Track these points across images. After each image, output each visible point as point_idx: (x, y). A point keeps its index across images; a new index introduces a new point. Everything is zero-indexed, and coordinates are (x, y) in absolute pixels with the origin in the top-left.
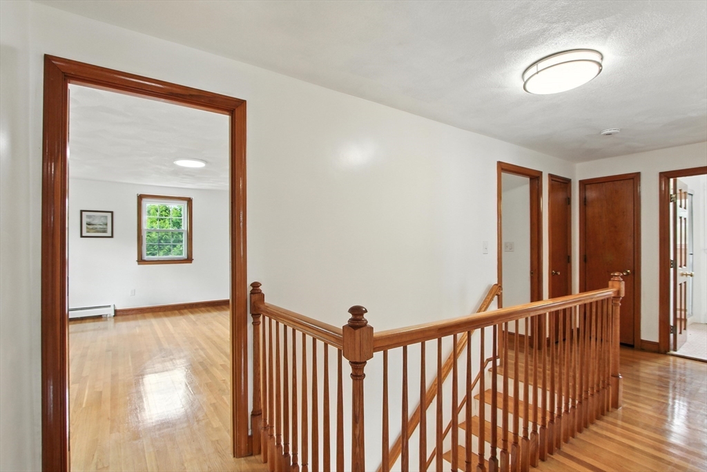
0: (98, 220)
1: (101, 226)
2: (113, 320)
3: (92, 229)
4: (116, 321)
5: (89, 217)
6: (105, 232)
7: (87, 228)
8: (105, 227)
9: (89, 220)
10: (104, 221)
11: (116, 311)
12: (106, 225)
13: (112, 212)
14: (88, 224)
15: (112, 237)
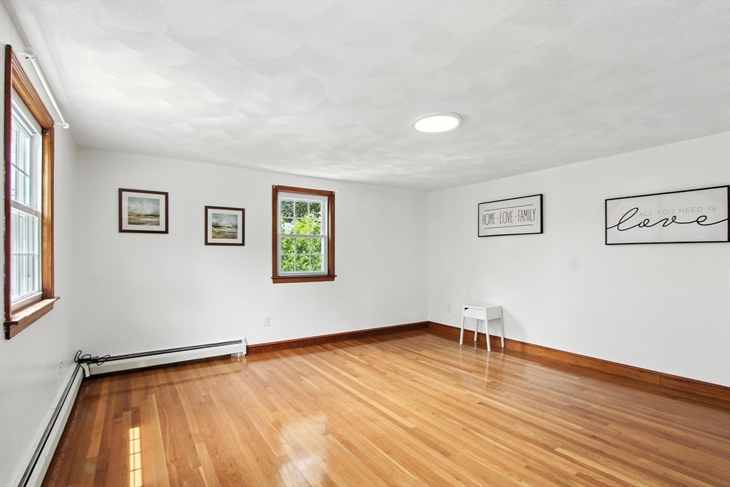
0: (226, 220)
1: (230, 230)
2: (245, 360)
3: (219, 233)
4: (248, 361)
5: (215, 216)
6: (235, 237)
7: (213, 231)
8: (234, 230)
9: (215, 221)
10: (234, 222)
11: (248, 348)
12: (236, 227)
13: (243, 210)
14: (215, 226)
15: (243, 244)
